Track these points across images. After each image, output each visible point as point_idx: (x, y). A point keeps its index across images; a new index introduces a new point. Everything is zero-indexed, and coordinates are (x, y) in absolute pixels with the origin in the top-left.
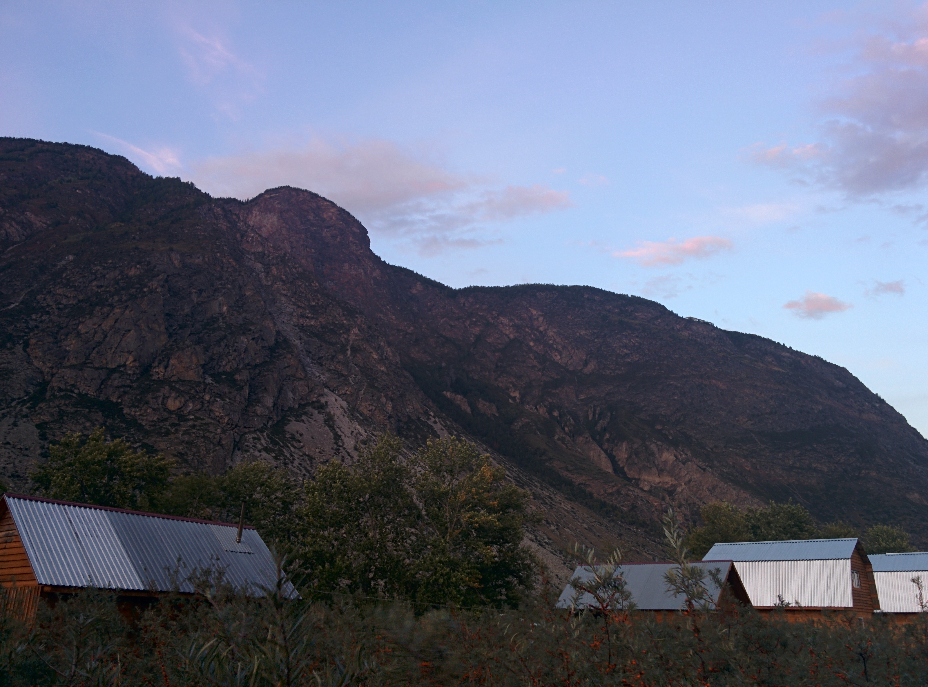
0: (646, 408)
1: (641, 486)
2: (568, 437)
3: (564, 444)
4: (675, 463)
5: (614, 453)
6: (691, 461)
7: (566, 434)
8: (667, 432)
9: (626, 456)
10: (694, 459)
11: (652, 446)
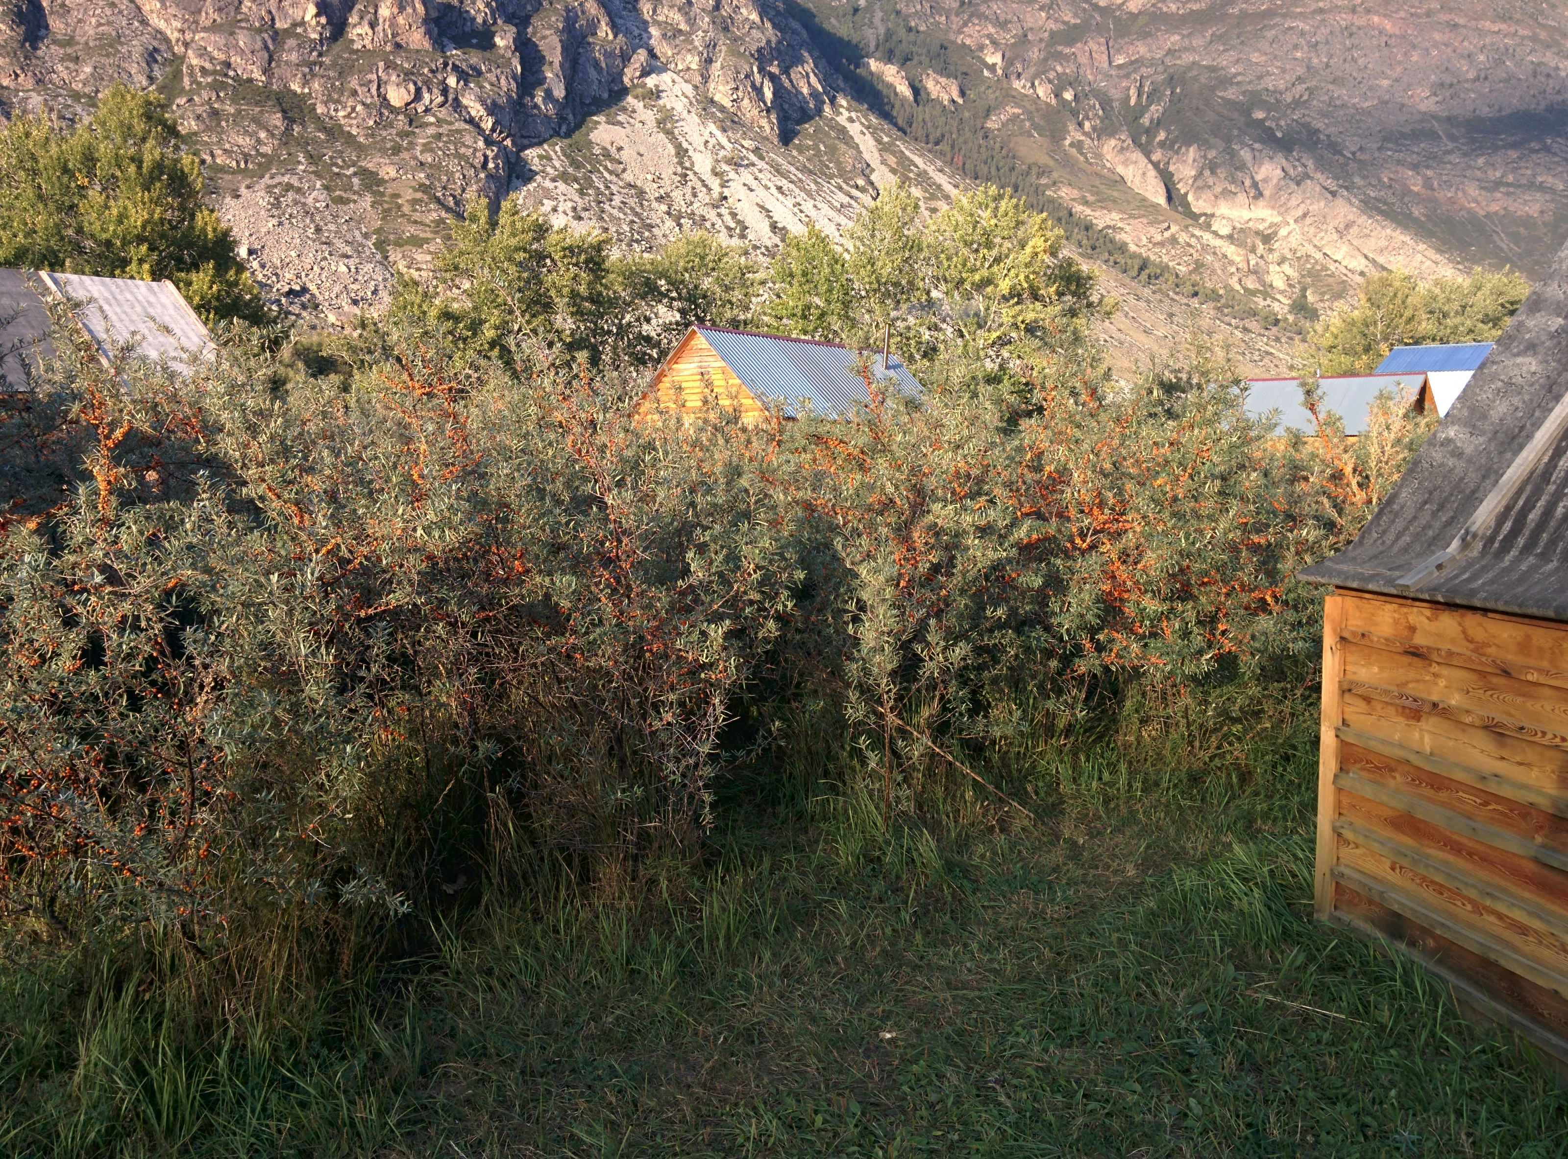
0: (1239, 78)
1: (1214, 228)
2: (1088, 141)
3: (1082, 154)
4: (1282, 183)
5: (1172, 168)
6: (1312, 179)
7: (1085, 134)
8: (1273, 125)
9: (1193, 173)
10: (1318, 175)
11: (1242, 153)
